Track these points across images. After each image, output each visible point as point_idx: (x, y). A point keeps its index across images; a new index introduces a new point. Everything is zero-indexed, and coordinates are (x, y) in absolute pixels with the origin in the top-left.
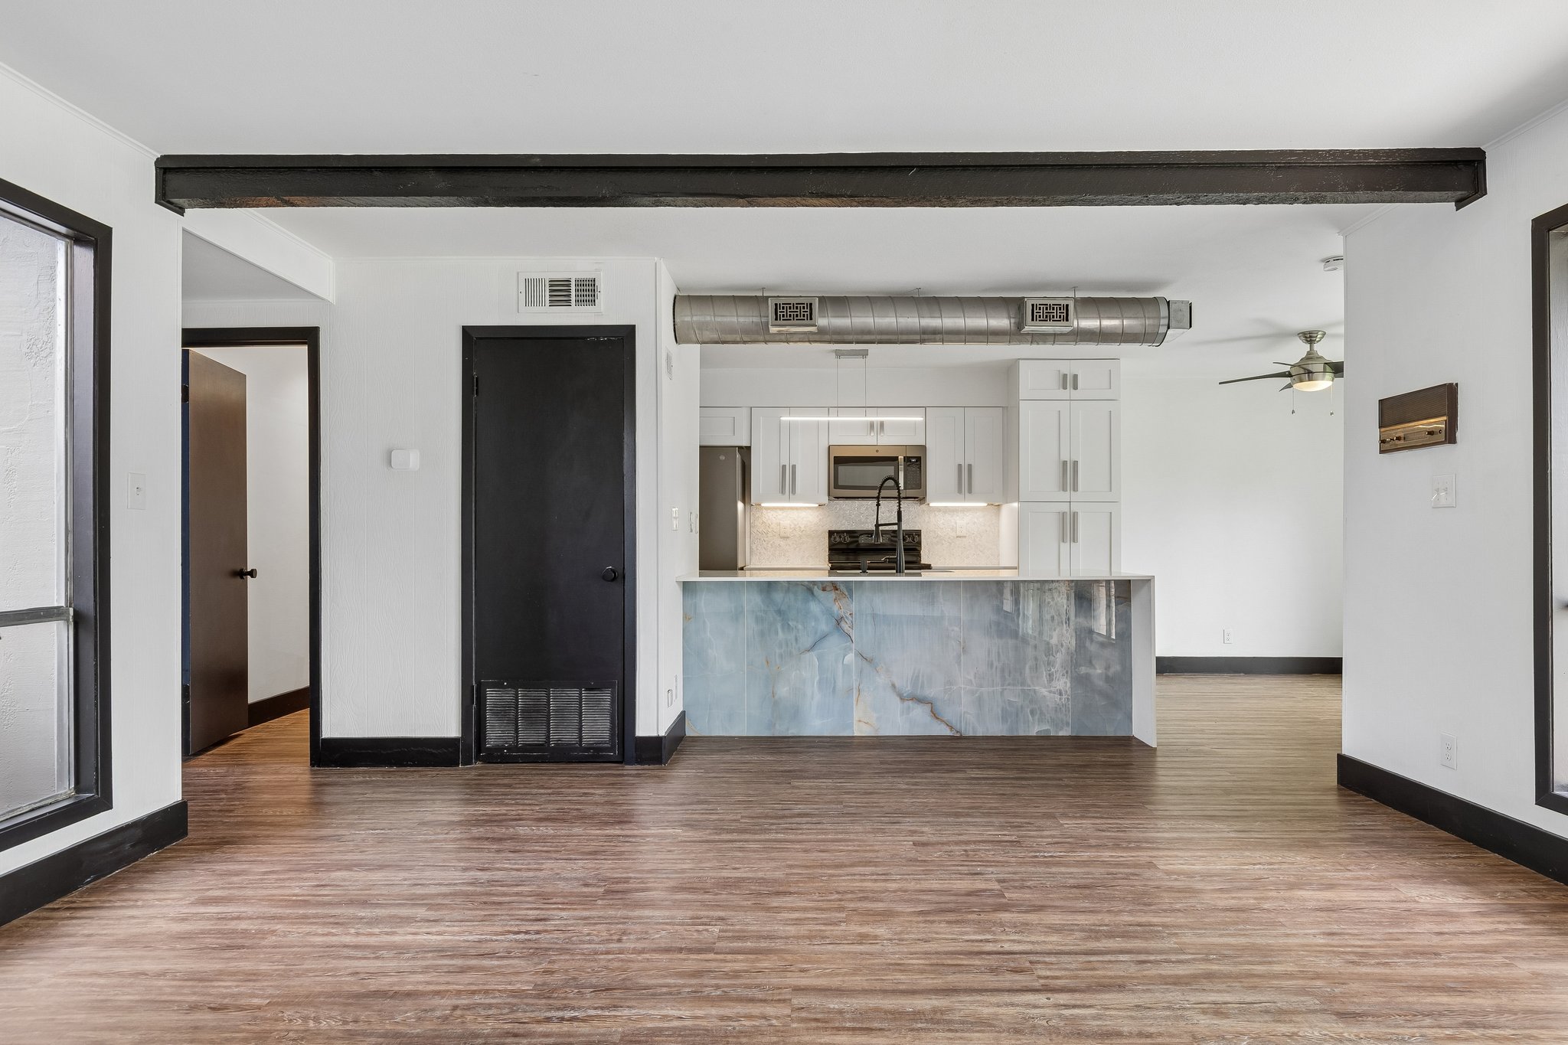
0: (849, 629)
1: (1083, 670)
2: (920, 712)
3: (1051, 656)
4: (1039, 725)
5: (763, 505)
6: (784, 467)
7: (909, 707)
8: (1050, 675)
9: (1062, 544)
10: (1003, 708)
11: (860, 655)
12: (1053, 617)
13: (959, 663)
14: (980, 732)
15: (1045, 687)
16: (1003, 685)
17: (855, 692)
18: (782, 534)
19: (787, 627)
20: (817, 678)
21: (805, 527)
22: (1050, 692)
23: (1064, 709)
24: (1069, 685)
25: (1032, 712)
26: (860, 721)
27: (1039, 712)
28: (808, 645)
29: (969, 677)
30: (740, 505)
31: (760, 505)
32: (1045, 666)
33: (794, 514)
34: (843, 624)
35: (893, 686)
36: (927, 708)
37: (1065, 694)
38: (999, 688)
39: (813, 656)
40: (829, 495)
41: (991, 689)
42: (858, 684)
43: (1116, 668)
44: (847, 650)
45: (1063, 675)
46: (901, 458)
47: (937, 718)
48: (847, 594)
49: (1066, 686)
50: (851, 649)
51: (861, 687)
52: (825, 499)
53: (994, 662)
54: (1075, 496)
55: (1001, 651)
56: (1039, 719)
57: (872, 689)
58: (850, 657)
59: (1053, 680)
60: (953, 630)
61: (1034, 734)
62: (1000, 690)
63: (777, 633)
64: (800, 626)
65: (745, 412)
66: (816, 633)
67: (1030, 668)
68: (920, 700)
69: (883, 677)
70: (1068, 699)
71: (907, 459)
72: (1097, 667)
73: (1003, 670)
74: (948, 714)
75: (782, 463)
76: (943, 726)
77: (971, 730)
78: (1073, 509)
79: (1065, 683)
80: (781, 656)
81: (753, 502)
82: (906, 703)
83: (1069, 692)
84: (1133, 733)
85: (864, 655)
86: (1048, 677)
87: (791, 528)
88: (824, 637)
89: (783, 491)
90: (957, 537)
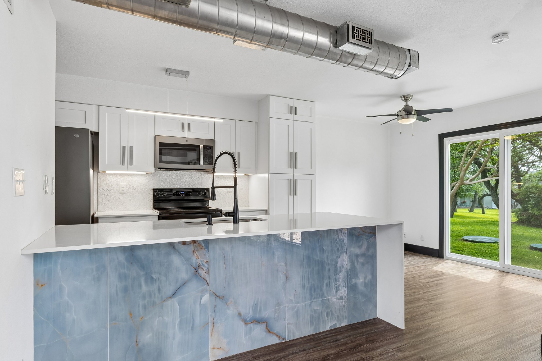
0: (205, 274)
1: (353, 281)
2: (259, 330)
3: (337, 275)
4: (331, 322)
5: (107, 172)
6: (124, 147)
7: (251, 328)
8: (337, 288)
9: (290, 196)
10: (311, 316)
11: (214, 294)
12: (338, 249)
13: (284, 289)
14: (298, 335)
15: (334, 296)
16: (311, 300)
17: (210, 325)
18: (121, 191)
19: (150, 279)
20: (178, 320)
21: (137, 186)
22: (337, 299)
23: (344, 308)
24: (346, 292)
25: (327, 314)
26: (214, 348)
27: (331, 313)
28: (170, 293)
29: (291, 298)
30: (91, 171)
31: (105, 172)
32: (334, 282)
33: (130, 179)
34: (200, 271)
35: (240, 314)
36: (264, 326)
37: (345, 298)
38: (309, 302)
39: (174, 302)
40: (155, 166)
41: (304, 304)
42: (212, 318)
43: (369, 277)
44: (203, 292)
45: (344, 286)
46: (201, 146)
47: (270, 332)
48: (203, 245)
49: (345, 293)
50: (207, 291)
51: (215, 320)
52: (152, 169)
53: (306, 285)
54: (296, 171)
55: (310, 276)
56: (331, 318)
57: (223, 320)
58: (206, 298)
59: (338, 290)
60: (281, 265)
61: (328, 328)
62: (309, 303)
63: (140, 286)
64: (163, 278)
65: (94, 108)
66: (177, 282)
67: (326, 284)
68: (258, 321)
69: (232, 309)
70: (346, 301)
71: (205, 147)
72: (360, 278)
73: (311, 289)
74: (278, 327)
75: (123, 145)
76: (275, 337)
77: (292, 335)
78: (295, 178)
79: (345, 291)
80: (145, 307)
81: (100, 169)
82: (249, 326)
83: (346, 297)
84: (377, 316)
85: (217, 294)
86: (336, 289)
87: (127, 187)
88: (185, 284)
89: (123, 163)
90: (228, 192)
